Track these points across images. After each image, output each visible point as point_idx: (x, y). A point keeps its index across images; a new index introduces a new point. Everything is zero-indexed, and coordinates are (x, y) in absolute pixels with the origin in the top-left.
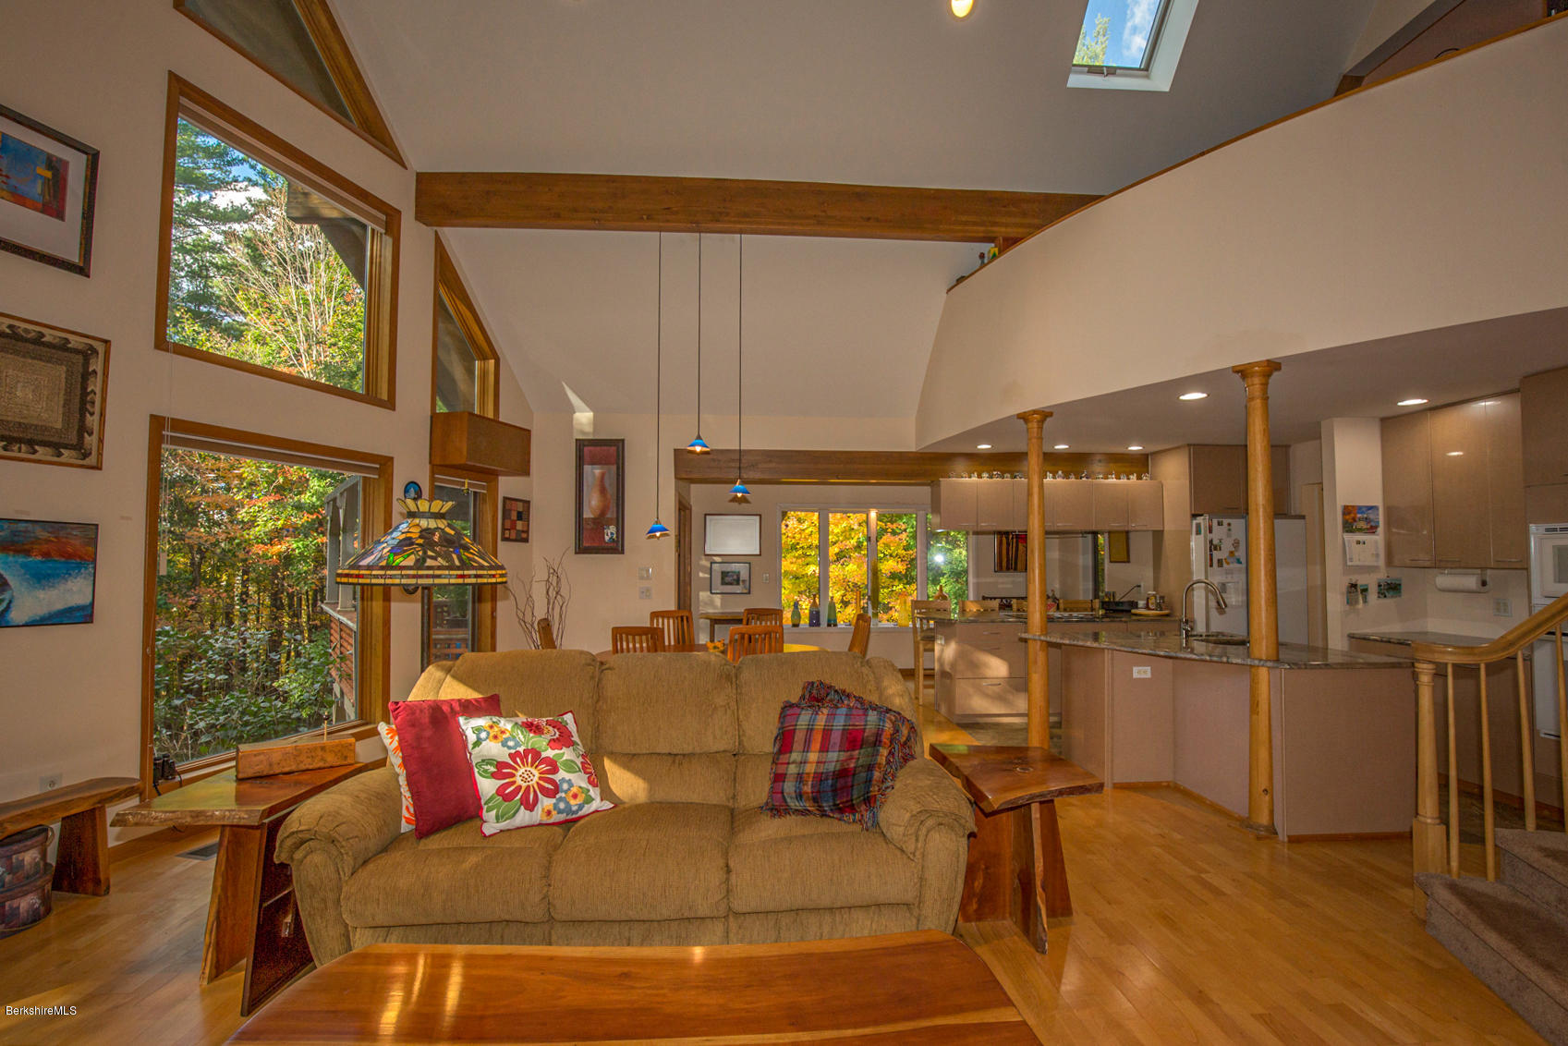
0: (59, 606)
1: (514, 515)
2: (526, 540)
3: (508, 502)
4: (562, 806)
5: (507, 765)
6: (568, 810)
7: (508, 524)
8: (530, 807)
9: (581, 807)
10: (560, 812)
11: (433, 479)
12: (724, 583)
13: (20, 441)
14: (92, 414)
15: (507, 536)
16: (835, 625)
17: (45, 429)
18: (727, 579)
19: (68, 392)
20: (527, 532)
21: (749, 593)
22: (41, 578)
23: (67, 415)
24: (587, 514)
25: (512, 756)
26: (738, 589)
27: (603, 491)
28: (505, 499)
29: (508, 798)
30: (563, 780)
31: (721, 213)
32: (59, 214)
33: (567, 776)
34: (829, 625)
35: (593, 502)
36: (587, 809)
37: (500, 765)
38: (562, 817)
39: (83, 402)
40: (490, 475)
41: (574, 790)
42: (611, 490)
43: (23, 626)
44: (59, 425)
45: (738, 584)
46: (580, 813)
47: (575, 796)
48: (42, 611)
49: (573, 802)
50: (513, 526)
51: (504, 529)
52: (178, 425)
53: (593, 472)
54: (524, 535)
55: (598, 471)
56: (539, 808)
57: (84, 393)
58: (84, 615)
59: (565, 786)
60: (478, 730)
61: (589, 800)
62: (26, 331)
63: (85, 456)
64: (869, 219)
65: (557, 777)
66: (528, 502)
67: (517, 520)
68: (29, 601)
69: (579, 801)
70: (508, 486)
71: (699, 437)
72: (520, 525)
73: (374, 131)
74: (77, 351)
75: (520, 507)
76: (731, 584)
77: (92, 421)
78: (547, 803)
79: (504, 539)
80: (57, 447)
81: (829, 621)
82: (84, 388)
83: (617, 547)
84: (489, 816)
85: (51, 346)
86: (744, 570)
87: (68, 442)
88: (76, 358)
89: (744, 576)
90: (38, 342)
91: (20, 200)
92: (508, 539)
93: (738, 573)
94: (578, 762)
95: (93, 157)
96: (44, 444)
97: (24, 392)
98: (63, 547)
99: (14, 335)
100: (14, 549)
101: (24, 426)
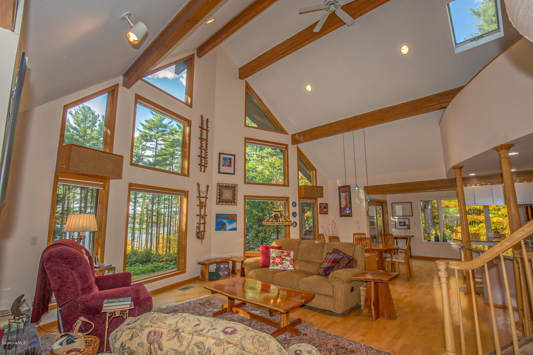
0: (232, 228)
1: (323, 208)
2: (327, 214)
3: (321, 205)
4: (283, 267)
5: (275, 258)
6: (284, 268)
7: (321, 210)
8: (277, 266)
9: (287, 268)
10: (283, 268)
11: (299, 201)
12: (400, 225)
13: (227, 202)
15: (321, 213)
16: (446, 241)
17: (230, 200)
18: (401, 224)
19: (233, 194)
20: (327, 211)
21: (409, 229)
22: (230, 223)
23: (232, 197)
24: (342, 206)
25: (276, 256)
26: (406, 227)
27: (346, 199)
28: (320, 204)
29: (274, 263)
30: (284, 262)
31: (355, 125)
33: (285, 262)
34: (444, 241)
35: (344, 203)
36: (288, 269)
37: (274, 258)
38: (283, 269)
39: (234, 195)
40: (315, 199)
41: (286, 264)
42: (348, 200)
43: (228, 231)
44: (231, 199)
45: (405, 226)
46: (287, 269)
47: (286, 266)
48: (230, 228)
49: (285, 267)
50: (323, 210)
51: (320, 212)
52: (248, 196)
53: (343, 195)
54: (326, 212)
55: (344, 194)
56: (278, 266)
57: (235, 193)
58: (235, 229)
59: (284, 263)
60: (272, 251)
61: (289, 267)
63: (235, 203)
64: (398, 114)
65: (283, 262)
66: (327, 204)
67: (324, 209)
68: (229, 227)
69: (287, 266)
70: (320, 200)
71: (357, 185)
72: (325, 210)
73: (282, 131)
75: (325, 205)
76: (403, 226)
77: (236, 198)
78: (280, 265)
79: (320, 214)
80: (231, 202)
81: (443, 240)
83: (350, 215)
84: (271, 266)
85: (230, 187)
86: (407, 221)
87: (233, 201)
88: (233, 188)
89: (407, 223)
90: (229, 187)
91: (226, 166)
92: (321, 214)
93: (405, 222)
94: (289, 260)
95: (235, 156)
96: (230, 202)
97: (227, 195)
98: (232, 218)
99: (226, 186)
100: (227, 218)
101: (227, 200)
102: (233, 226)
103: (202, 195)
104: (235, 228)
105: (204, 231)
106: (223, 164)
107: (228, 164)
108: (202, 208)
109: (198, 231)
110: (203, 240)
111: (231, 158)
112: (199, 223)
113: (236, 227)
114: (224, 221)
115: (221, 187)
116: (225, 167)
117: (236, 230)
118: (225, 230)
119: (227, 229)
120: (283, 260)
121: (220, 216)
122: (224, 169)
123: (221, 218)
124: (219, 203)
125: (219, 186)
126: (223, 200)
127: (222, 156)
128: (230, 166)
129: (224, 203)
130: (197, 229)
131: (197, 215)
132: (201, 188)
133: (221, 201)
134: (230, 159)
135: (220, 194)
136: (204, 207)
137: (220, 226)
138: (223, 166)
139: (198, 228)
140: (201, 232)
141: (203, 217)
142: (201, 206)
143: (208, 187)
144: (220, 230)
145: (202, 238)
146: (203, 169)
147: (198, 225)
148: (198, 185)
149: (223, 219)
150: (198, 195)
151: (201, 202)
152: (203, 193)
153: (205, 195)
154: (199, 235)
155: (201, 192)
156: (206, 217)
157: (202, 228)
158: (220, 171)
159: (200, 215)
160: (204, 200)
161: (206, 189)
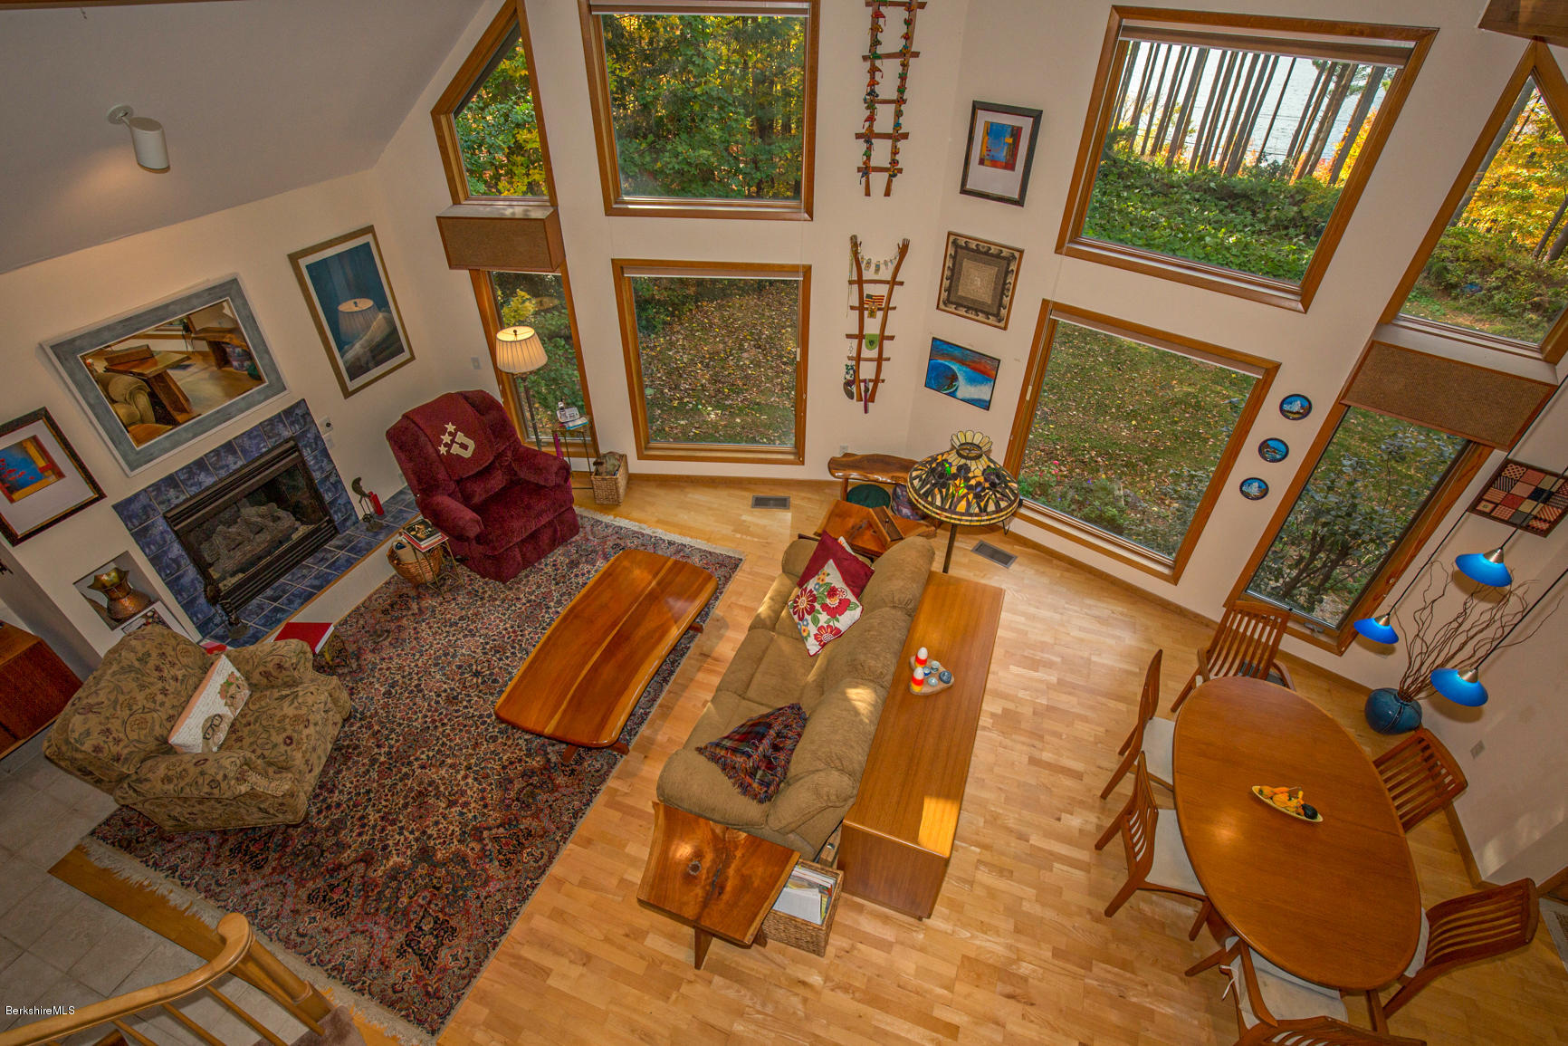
0: (976, 397)
2: (1541, 532)
4: (799, 627)
5: (806, 591)
7: (1496, 495)
8: (794, 613)
13: (973, 309)
14: (1007, 297)
15: (1486, 507)
17: (984, 303)
19: (997, 283)
22: (972, 381)
23: (994, 296)
25: (811, 591)
28: (1514, 462)
29: (796, 601)
30: (807, 620)
32: (1013, 167)
33: (810, 622)
39: (1003, 289)
43: (962, 401)
44: (990, 302)
47: (804, 630)
48: (968, 396)
50: (1513, 501)
51: (1479, 499)
52: (1057, 305)
54: (1541, 526)
57: (1005, 284)
58: (985, 405)
62: (983, 247)
63: (1000, 321)
67: (1531, 498)
68: (965, 389)
72: (1531, 506)
74: (1004, 258)
75: (1551, 484)
77: (1006, 300)
79: (1474, 510)
80: (987, 314)
82: (1005, 281)
85: (992, 255)
87: (995, 311)
88: (1005, 262)
90: (986, 253)
91: (995, 164)
92: (1488, 515)
94: (822, 623)
95: (1037, 118)
96: (982, 312)
97: (978, 282)
98: (984, 368)
99: (978, 250)
100: (962, 362)
101: (974, 301)
102: (982, 392)
103: (868, 275)
104: (985, 401)
105: (877, 381)
106: (985, 153)
107: (1003, 155)
108: (872, 314)
109: (848, 377)
110: (870, 404)
111: (1019, 129)
112: (858, 359)
113: (988, 398)
114: (955, 367)
115: (961, 251)
116: (988, 171)
117: (987, 408)
118: (952, 395)
119: (959, 394)
120: (809, 613)
121: (945, 347)
122: (984, 177)
123: (943, 355)
124: (945, 304)
125: (955, 243)
126: (962, 297)
127: (982, 119)
128: (1010, 166)
129: (962, 311)
130: (847, 373)
131: (849, 336)
132: (865, 253)
133: (952, 298)
134: (1016, 133)
135: (953, 276)
136: (880, 314)
137: (940, 379)
138: (982, 162)
139: (851, 372)
140: (865, 381)
141: (872, 343)
142: (867, 309)
143: (904, 249)
144: (938, 390)
145: (869, 398)
146: (878, 180)
147: (850, 363)
148: (855, 244)
149: (954, 359)
150: (855, 278)
151: (868, 296)
152: (878, 269)
153: (886, 274)
154: (854, 389)
155: (869, 263)
156: (886, 343)
157: (867, 371)
158: (968, 187)
159: (860, 336)
160: (882, 290)
161: (893, 253)
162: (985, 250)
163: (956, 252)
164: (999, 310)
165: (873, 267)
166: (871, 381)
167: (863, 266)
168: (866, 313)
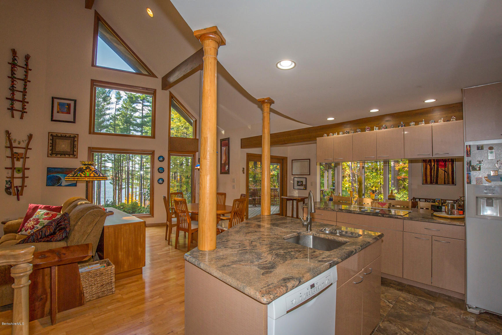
0: (70, 183)
4: (32, 232)
5: (30, 221)
8: (26, 231)
11: (170, 155)
12: (298, 185)
13: (62, 154)
14: (76, 148)
17: (67, 152)
19: (71, 145)
21: (306, 189)
23: (71, 149)
24: (223, 162)
25: (33, 219)
26: (302, 187)
30: (36, 227)
32: (70, 113)
35: (224, 158)
39: (74, 146)
42: (227, 154)
43: (64, 186)
44: (69, 151)
45: (302, 186)
48: (67, 184)
52: (94, 148)
55: (224, 149)
57: (74, 144)
58: (74, 185)
62: (63, 135)
63: (75, 156)
68: (65, 182)
73: (150, 73)
74: (72, 137)
76: (300, 186)
77: (75, 150)
78: (29, 231)
80: (69, 155)
83: (228, 172)
85: (68, 137)
86: (304, 180)
87: (71, 153)
88: (73, 139)
89: (304, 183)
91: (63, 112)
93: (302, 182)
95: (75, 101)
96: (67, 154)
97: (63, 146)
99: (61, 136)
100: (61, 173)
101: (63, 152)
102: (72, 181)
103: (14, 145)
105: (23, 186)
106: (58, 109)
107: (65, 110)
108: (18, 160)
109: (8, 186)
110: (20, 196)
111: (70, 104)
112: (12, 178)
114: (59, 175)
116: (60, 114)
117: (76, 186)
118: (60, 185)
119: (63, 184)
120: (37, 224)
121: (53, 169)
122: (60, 116)
123: (53, 173)
124: (51, 155)
125: (51, 135)
126: (58, 151)
127: (56, 101)
128: (68, 113)
129: (59, 156)
130: (7, 184)
131: (7, 168)
132: (13, 136)
133: (53, 152)
135: (52, 145)
136: (22, 160)
137: (53, 181)
138: (58, 112)
139: (9, 183)
140: (17, 187)
141: (19, 171)
142: (15, 158)
143: (30, 137)
144: (53, 185)
145: (19, 194)
146: (17, 114)
147: (8, 179)
148: (8, 133)
149: (58, 172)
150: (9, 145)
151: (15, 153)
152: (19, 143)
153: (23, 145)
154: (11, 190)
155: (15, 141)
156: (26, 171)
157: (17, 182)
158: (54, 119)
159: (13, 168)
160: (22, 151)
161: (26, 138)
162: (64, 136)
163: (53, 138)
164: (73, 153)
165: (17, 142)
166: (20, 187)
167: (12, 141)
168: (15, 159)
